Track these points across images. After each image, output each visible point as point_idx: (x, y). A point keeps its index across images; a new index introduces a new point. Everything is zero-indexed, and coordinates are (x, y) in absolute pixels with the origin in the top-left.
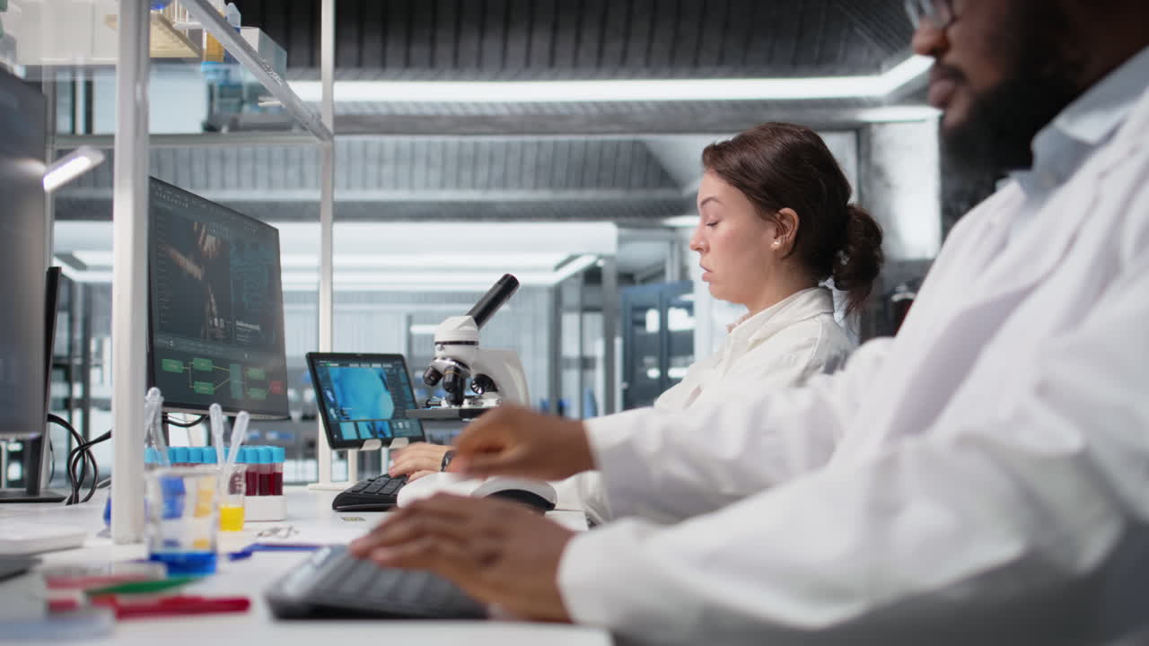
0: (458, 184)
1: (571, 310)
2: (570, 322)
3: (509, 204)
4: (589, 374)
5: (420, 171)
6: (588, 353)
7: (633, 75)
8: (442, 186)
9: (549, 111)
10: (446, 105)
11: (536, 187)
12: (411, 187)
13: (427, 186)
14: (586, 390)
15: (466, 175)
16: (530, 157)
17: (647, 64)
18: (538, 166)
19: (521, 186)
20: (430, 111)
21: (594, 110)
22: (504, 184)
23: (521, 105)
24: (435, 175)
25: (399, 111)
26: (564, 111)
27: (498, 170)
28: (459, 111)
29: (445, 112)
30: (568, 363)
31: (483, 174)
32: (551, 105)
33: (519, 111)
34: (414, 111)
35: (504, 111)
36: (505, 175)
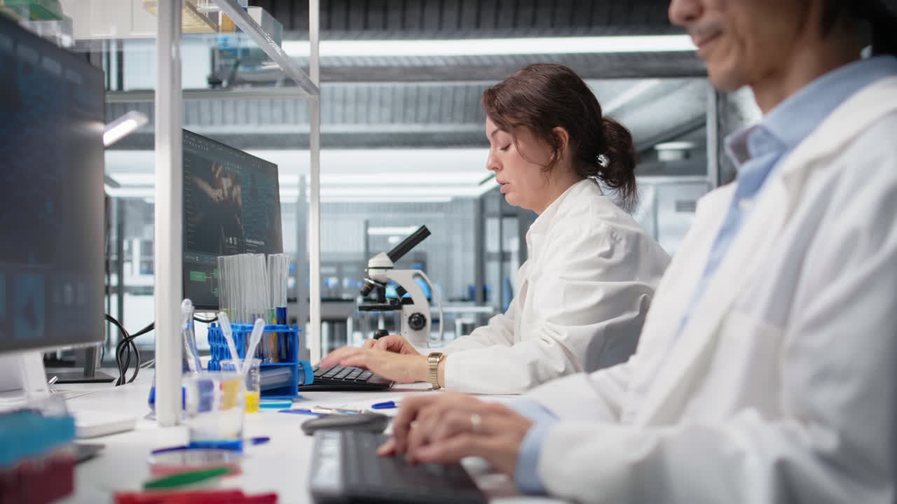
0: (404, 119)
1: (493, 215)
2: (492, 225)
3: (445, 134)
4: (506, 265)
5: (375, 109)
6: (506, 248)
8: (392, 121)
10: (395, 58)
11: (464, 121)
12: (368, 122)
13: (380, 121)
14: (504, 281)
15: (411, 112)
16: (460, 98)
18: (466, 105)
19: (453, 120)
20: (383, 63)
22: (440, 120)
23: (454, 58)
24: (386, 112)
25: (360, 63)
27: (435, 108)
28: (406, 63)
29: (395, 63)
30: (490, 256)
31: (423, 111)
34: (371, 63)
35: (441, 63)
36: (440, 113)
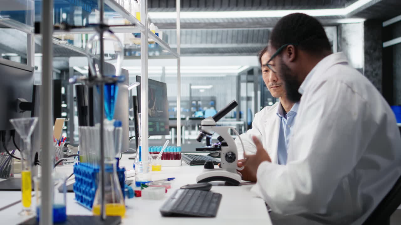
0: (207, 42)
1: (244, 82)
2: (243, 85)
3: (223, 48)
4: (249, 102)
5: (194, 38)
6: (249, 95)
7: (263, 9)
8: (201, 43)
9: (236, 21)
10: (203, 19)
11: (232, 43)
12: (191, 43)
13: (196, 43)
14: (249, 109)
15: (209, 39)
16: (230, 34)
17: (268, 5)
18: (232, 36)
19: (227, 43)
20: (198, 21)
21: (251, 21)
22: (221, 42)
23: (227, 19)
24: (199, 39)
25: (188, 21)
26: (241, 21)
27: (219, 37)
28: (207, 21)
29: (202, 21)
30: (243, 98)
31: (214, 39)
32: (237, 19)
33: (226, 21)
34: (192, 21)
35: (221, 21)
36: (222, 39)
